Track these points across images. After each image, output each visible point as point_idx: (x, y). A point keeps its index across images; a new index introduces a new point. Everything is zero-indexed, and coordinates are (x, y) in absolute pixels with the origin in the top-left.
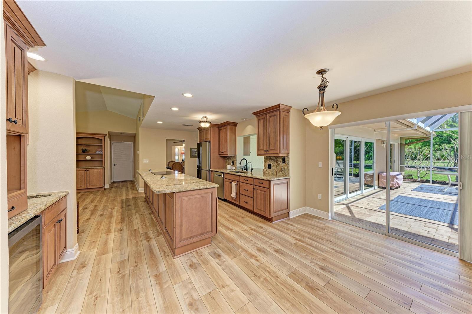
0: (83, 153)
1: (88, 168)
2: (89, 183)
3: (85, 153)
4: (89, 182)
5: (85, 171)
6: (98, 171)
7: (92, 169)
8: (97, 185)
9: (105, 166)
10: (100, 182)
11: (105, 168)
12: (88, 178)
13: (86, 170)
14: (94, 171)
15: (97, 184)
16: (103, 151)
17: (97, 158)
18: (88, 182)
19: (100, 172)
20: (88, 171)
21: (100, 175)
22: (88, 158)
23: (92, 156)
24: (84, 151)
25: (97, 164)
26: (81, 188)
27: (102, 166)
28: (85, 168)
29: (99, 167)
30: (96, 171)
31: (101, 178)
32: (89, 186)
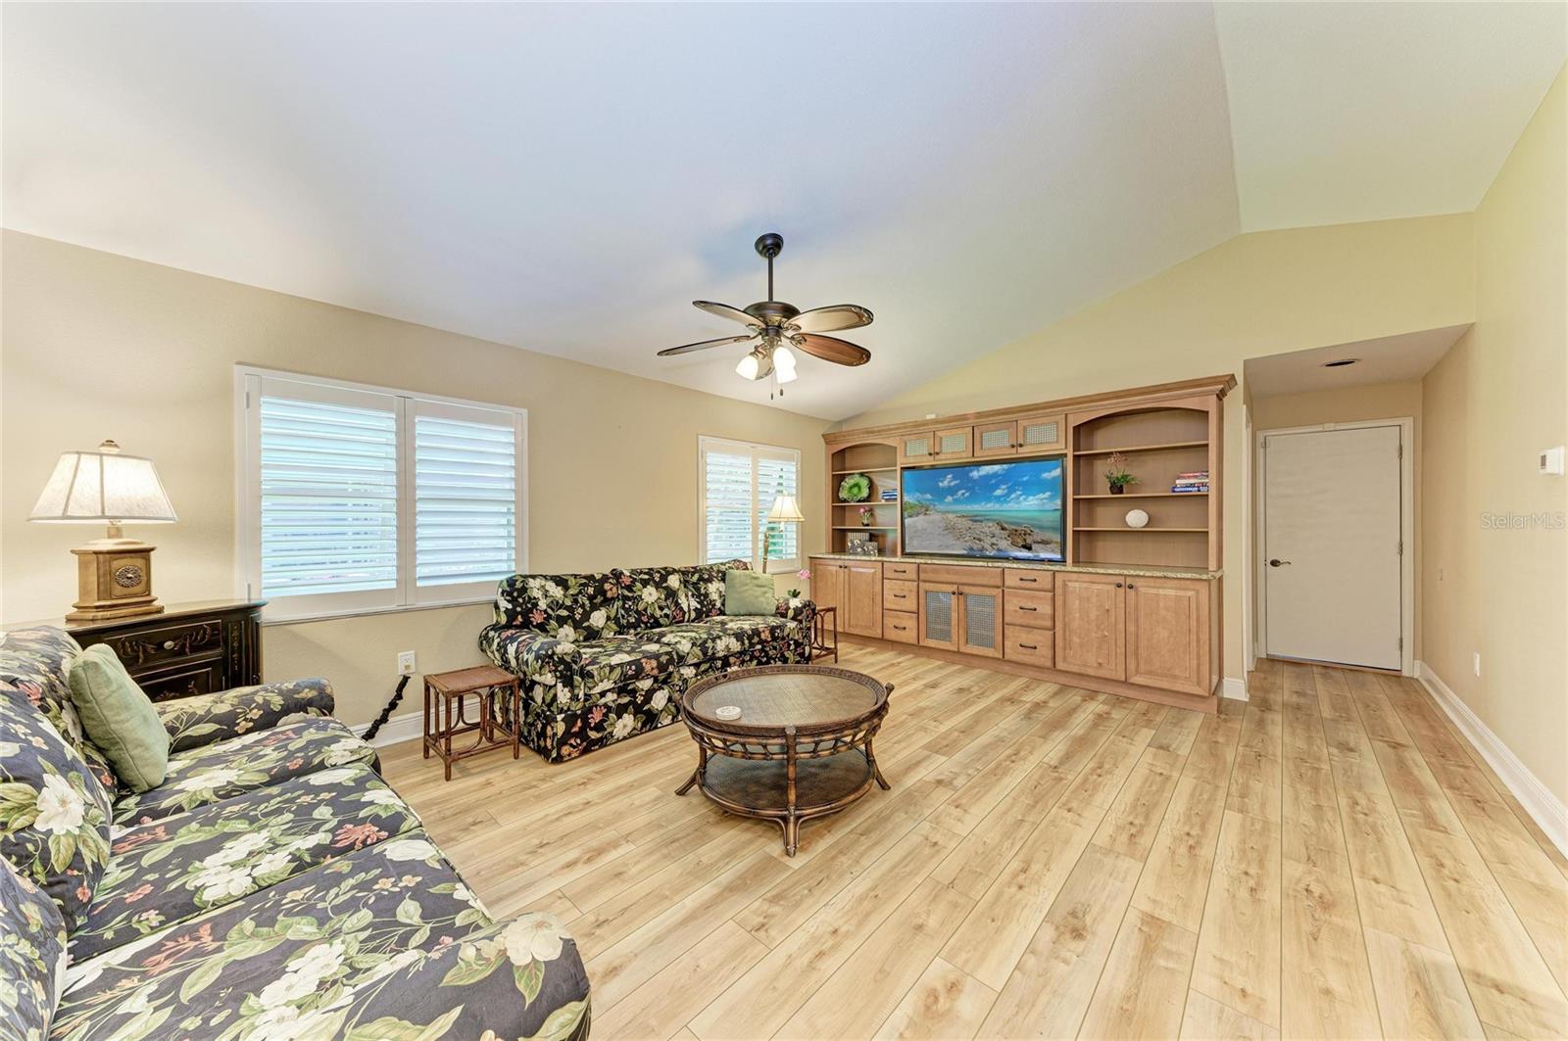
0: (1113, 493)
1: (1132, 572)
2: (1137, 655)
3: (1121, 492)
4: (1137, 648)
5: (1119, 586)
6: (1181, 593)
7: (1152, 582)
8: (1175, 677)
9: (1220, 566)
10: (1194, 663)
11: (1220, 580)
12: (1131, 628)
13: (1121, 580)
14: (1161, 591)
15: (1177, 672)
16: (1212, 481)
17: (1177, 519)
18: (1131, 648)
19: (1193, 606)
20: (1131, 587)
21: (1194, 623)
22: (1136, 518)
23: (1155, 508)
24: (1117, 488)
25: (1178, 553)
26: (1102, 673)
27: (1206, 569)
28: (1117, 572)
29: (1187, 569)
30: (1172, 592)
31: (1198, 641)
32: (1137, 672)
